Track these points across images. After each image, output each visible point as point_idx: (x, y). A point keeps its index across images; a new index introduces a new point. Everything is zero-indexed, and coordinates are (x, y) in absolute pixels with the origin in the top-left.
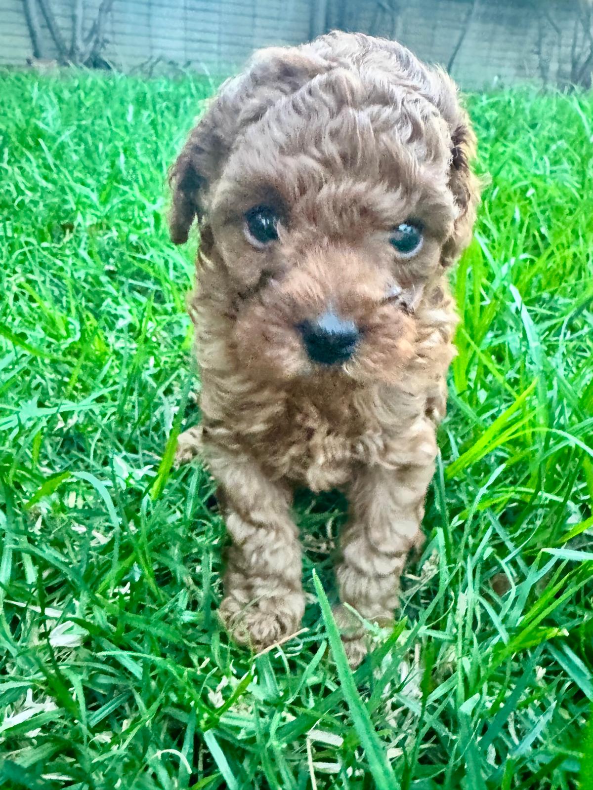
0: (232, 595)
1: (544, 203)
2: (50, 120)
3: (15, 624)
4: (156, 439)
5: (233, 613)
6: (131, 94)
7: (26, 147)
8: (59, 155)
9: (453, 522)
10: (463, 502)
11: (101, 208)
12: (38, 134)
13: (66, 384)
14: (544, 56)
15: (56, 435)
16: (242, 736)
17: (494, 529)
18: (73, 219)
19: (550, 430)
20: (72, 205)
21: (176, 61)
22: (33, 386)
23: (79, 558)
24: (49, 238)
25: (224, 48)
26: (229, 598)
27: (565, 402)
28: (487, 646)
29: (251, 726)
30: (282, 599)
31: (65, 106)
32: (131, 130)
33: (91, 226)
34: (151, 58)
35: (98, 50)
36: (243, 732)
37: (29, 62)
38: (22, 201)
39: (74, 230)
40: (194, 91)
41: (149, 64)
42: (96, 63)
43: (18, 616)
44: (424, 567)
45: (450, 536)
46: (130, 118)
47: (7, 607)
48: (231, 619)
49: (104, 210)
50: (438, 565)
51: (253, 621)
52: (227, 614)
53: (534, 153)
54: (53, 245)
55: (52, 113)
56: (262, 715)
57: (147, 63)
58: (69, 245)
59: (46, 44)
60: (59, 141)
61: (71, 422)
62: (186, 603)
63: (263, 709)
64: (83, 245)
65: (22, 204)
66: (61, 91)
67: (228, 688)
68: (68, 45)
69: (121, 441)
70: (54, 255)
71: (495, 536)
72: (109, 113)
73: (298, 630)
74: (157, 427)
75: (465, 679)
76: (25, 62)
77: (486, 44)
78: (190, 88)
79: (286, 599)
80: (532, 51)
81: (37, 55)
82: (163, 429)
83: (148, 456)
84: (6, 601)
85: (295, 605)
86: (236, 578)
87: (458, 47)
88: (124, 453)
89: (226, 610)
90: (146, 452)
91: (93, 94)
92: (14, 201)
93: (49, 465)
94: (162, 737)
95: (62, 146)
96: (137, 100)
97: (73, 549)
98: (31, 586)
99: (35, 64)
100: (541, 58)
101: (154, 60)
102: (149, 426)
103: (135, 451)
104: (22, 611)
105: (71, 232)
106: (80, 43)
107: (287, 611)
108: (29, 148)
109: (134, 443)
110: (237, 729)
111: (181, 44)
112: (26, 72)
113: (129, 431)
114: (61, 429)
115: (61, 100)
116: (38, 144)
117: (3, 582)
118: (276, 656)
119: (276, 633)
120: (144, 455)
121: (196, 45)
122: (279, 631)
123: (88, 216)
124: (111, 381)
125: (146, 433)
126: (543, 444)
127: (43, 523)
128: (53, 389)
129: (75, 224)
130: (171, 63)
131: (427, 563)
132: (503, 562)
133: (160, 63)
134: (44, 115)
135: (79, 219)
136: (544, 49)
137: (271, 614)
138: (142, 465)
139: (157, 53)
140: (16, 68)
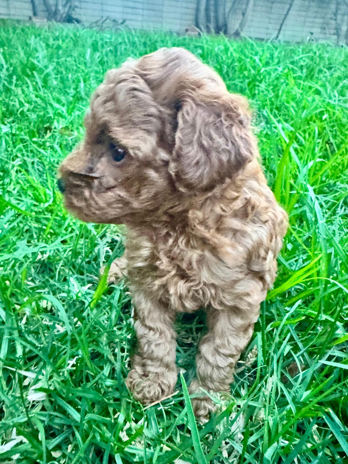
0: (135, 369)
1: (333, 122)
2: (41, 57)
3: (9, 381)
4: (95, 265)
5: (134, 379)
6: (90, 41)
7: (26, 76)
8: (45, 81)
9: (267, 328)
10: (274, 315)
11: (69, 117)
12: (33, 68)
13: (44, 230)
14: (339, 22)
15: (37, 262)
16: (136, 459)
17: (291, 335)
18: (52, 123)
19: (328, 279)
20: (51, 115)
21: (117, 20)
22: (24, 230)
23: (47, 340)
24: (37, 135)
25: (145, 12)
26: (133, 370)
27: (338, 257)
28: (283, 411)
29: (142, 453)
30: (163, 374)
31: (50, 49)
32: (88, 65)
33: (62, 128)
34: (102, 17)
35: (70, 12)
36: (137, 457)
37: (30, 18)
38: (23, 111)
39: (52, 131)
40: (127, 40)
41: (101, 21)
42: (69, 20)
43: (11, 375)
44: (249, 356)
45: (265, 336)
46: (88, 56)
47: (5, 370)
48: (133, 383)
49: (70, 118)
50: (257, 356)
51: (145, 385)
52: (132, 380)
53: (329, 88)
54: (40, 139)
55: (42, 53)
56: (149, 446)
57: (100, 20)
58: (49, 140)
59: (40, 8)
60: (46, 72)
61: (46, 256)
62: (108, 371)
63: (149, 442)
64: (57, 141)
65: (22, 113)
66: (48, 40)
67: (130, 429)
68: (53, 9)
69: (74, 267)
70: (40, 146)
71: (292, 339)
72: (75, 54)
73: (172, 393)
74: (96, 259)
75: (269, 431)
76: (28, 18)
77: (304, 13)
78: (124, 38)
79: (165, 374)
80: (331, 18)
81: (35, 14)
82: (99, 260)
83: (91, 277)
84: (4, 367)
85: (171, 378)
86: (137, 359)
87: (286, 15)
88: (76, 276)
89: (131, 377)
90: (88, 274)
91: (67, 41)
92: (18, 111)
93: (32, 281)
94: (90, 456)
95: (48, 75)
96: (93, 45)
97: (44, 336)
98: (19, 358)
99: (34, 19)
100: (336, 23)
101: (104, 19)
102: (91, 258)
103: (82, 274)
104: (14, 373)
105: (50, 132)
106: (60, 8)
107: (165, 381)
108: (28, 76)
109: (81, 269)
110: (134, 455)
111: (120, 9)
112: (28, 25)
113: (79, 261)
114: (40, 259)
115: (48, 45)
116: (33, 74)
117: (2, 357)
118: (159, 409)
119: (159, 394)
120: (87, 276)
121: (130, 10)
122: (161, 393)
123: (60, 122)
124: (70, 229)
125: (89, 263)
126: (323, 286)
127: (27, 319)
128: (36, 233)
129: (53, 127)
130: (114, 21)
131: (250, 354)
132: (295, 356)
133: (108, 21)
134: (37, 55)
135: (55, 124)
136: (339, 17)
137: (156, 382)
138: (86, 283)
139: (106, 14)
140: (22, 23)
